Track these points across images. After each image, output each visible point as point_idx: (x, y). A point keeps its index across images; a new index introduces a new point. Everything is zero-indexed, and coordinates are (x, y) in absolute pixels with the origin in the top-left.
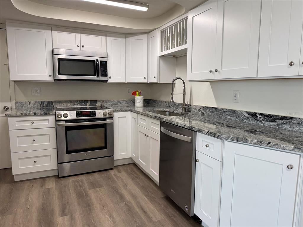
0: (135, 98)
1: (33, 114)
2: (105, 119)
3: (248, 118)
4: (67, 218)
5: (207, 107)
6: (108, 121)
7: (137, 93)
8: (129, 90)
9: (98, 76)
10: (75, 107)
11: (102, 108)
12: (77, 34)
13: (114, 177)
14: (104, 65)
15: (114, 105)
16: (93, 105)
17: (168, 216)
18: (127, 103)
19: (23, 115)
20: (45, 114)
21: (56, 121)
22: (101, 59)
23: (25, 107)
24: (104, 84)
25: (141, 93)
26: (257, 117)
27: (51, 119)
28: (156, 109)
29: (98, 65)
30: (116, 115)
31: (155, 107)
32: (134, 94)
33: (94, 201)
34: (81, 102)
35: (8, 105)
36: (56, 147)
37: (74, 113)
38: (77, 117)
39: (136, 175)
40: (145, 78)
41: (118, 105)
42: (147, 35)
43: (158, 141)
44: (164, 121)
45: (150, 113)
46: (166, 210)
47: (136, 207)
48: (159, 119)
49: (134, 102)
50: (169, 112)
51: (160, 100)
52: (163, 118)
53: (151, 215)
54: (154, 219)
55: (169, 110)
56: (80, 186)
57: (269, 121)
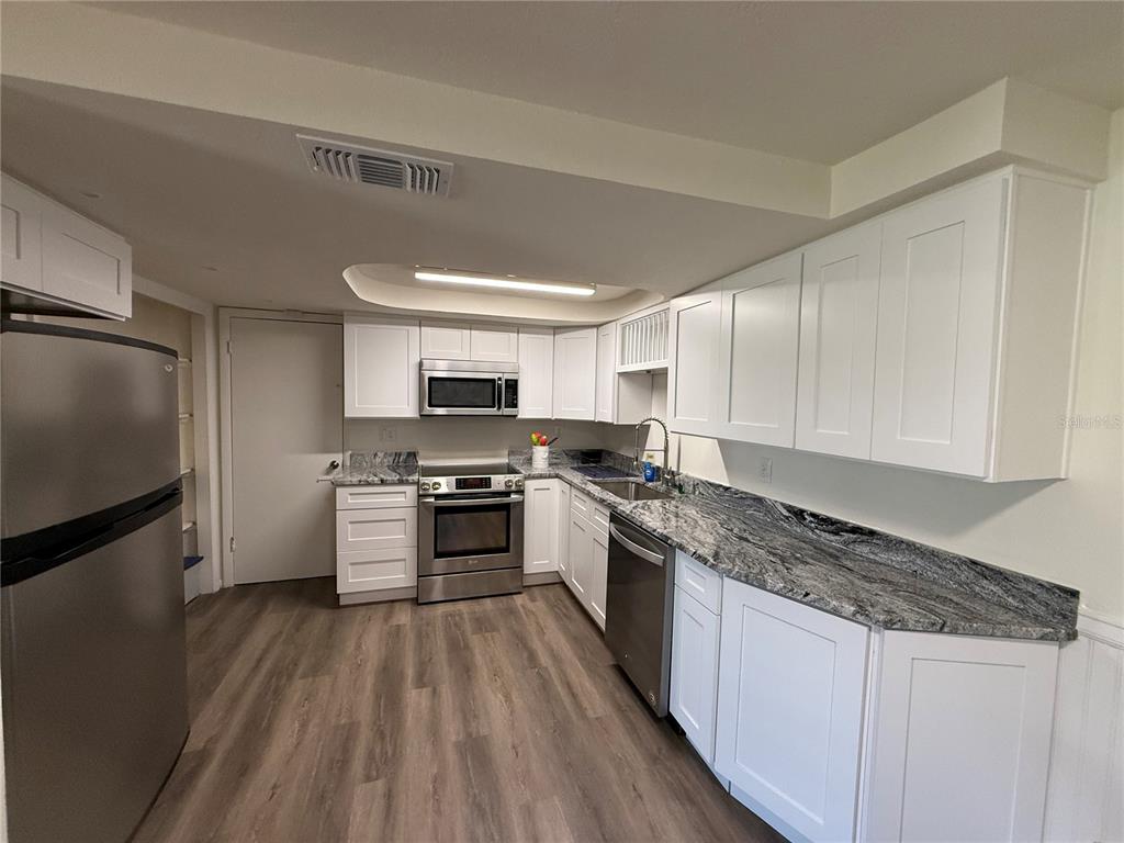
1: (380, 481)
2: (507, 494)
3: (787, 518)
4: (426, 691)
5: (711, 484)
6: (514, 497)
8: (559, 430)
9: (499, 408)
11: (505, 471)
12: (464, 331)
13: (521, 610)
14: (512, 386)
17: (619, 708)
19: (362, 483)
20: (401, 482)
21: (419, 496)
22: (507, 376)
24: (510, 423)
26: (805, 519)
27: (411, 490)
29: (500, 386)
30: (530, 486)
33: (479, 659)
35: (338, 458)
36: (416, 544)
37: (452, 480)
38: (456, 489)
39: (564, 611)
42: (595, 330)
44: (618, 512)
46: (618, 695)
47: (557, 682)
48: (610, 506)
49: (568, 454)
52: (617, 504)
53: (586, 704)
54: (590, 714)
56: (456, 625)
57: (829, 532)
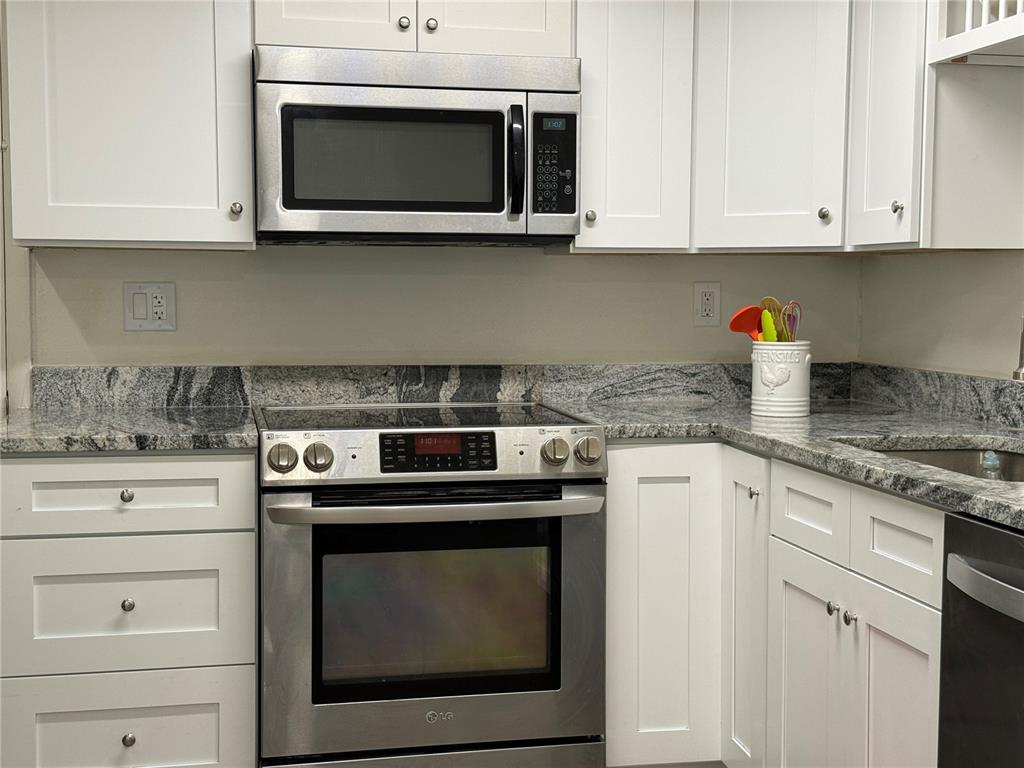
0: (754, 357)
1: (133, 446)
2: (549, 488)
6: (573, 501)
7: (767, 318)
8: (708, 297)
9: (516, 209)
10: (371, 404)
11: (532, 414)
14: (559, 136)
15: (607, 398)
16: (477, 397)
18: (694, 384)
19: (76, 447)
20: (202, 446)
21: (263, 490)
22: (538, 103)
23: (84, 401)
24: (552, 260)
25: (792, 319)
27: (234, 474)
28: (906, 433)
29: (517, 141)
30: (625, 465)
31: (894, 417)
32: (749, 323)
34: (409, 374)
36: (253, 658)
37: (368, 441)
38: (383, 470)
40: (823, 216)
41: (632, 400)
43: (925, 656)
44: (976, 512)
45: (863, 459)
48: (936, 498)
49: (741, 379)
50: (1005, 452)
51: (929, 369)
52: (966, 491)
55: (1001, 439)
